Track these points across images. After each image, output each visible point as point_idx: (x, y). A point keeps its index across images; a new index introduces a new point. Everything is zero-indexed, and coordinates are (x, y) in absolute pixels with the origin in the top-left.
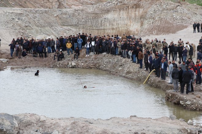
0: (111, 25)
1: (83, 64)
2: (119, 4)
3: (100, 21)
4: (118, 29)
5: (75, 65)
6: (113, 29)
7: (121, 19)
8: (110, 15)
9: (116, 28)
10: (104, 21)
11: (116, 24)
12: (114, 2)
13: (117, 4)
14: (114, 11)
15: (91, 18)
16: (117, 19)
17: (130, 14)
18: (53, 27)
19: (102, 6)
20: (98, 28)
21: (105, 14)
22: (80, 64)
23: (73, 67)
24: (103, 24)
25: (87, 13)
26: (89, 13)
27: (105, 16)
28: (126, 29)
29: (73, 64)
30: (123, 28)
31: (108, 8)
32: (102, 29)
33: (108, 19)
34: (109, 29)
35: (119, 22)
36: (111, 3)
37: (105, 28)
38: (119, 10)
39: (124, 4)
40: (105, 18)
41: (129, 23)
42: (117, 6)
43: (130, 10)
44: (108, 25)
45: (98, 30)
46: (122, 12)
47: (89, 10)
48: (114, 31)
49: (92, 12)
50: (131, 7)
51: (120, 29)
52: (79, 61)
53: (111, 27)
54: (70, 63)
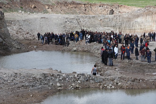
0: (140, 26)
1: (81, 49)
2: (146, 11)
3: (132, 23)
4: (145, 29)
5: (76, 50)
6: (141, 29)
7: (147, 22)
8: (139, 19)
9: (144, 28)
10: (135, 23)
11: (144, 25)
12: (143, 9)
13: (145, 11)
14: (142, 16)
15: (126, 21)
16: (145, 22)
17: (154, 19)
18: (97, 28)
19: (134, 13)
20: (131, 29)
21: (135, 19)
22: (79, 49)
23: (75, 51)
24: (134, 26)
25: (123, 18)
26: (124, 18)
27: (135, 20)
28: (150, 29)
29: (75, 49)
30: (148, 28)
31: (138, 14)
32: (133, 29)
33: (138, 22)
34: (138, 29)
35: (146, 24)
36: (140, 11)
37: (136, 28)
38: (146, 15)
39: (150, 11)
40: (136, 21)
41: (153, 25)
42: (145, 12)
43: (154, 15)
44: (138, 26)
45: (130, 29)
46: (148, 17)
47: (124, 15)
48: (142, 30)
49: (127, 17)
50: (154, 14)
51: (147, 29)
52: (79, 47)
53: (139, 27)
54: (73, 48)
